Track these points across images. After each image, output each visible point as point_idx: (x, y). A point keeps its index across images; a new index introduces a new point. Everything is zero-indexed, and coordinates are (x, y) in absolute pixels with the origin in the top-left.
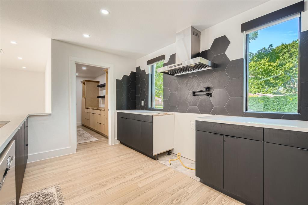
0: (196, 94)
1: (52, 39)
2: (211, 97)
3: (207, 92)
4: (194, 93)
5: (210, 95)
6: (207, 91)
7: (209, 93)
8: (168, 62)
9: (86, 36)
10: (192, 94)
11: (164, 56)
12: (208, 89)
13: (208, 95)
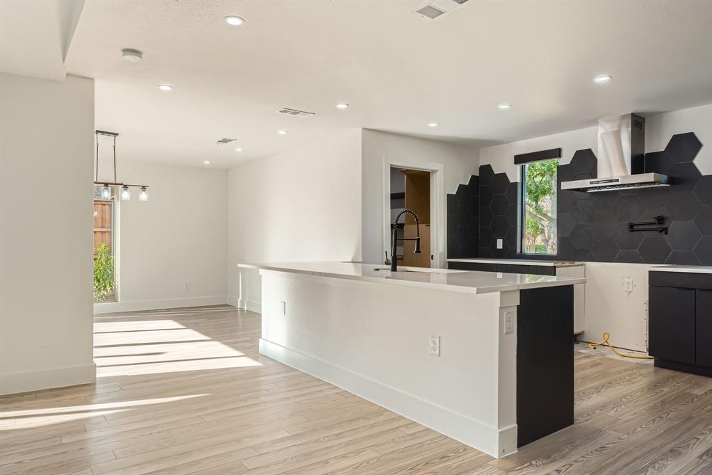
0: (635, 227)
1: (363, 128)
2: (666, 233)
3: (658, 226)
4: (631, 226)
5: (665, 230)
6: (659, 223)
7: (664, 226)
8: (569, 163)
9: (433, 125)
10: (627, 228)
11: (559, 150)
12: (661, 220)
13: (661, 231)
